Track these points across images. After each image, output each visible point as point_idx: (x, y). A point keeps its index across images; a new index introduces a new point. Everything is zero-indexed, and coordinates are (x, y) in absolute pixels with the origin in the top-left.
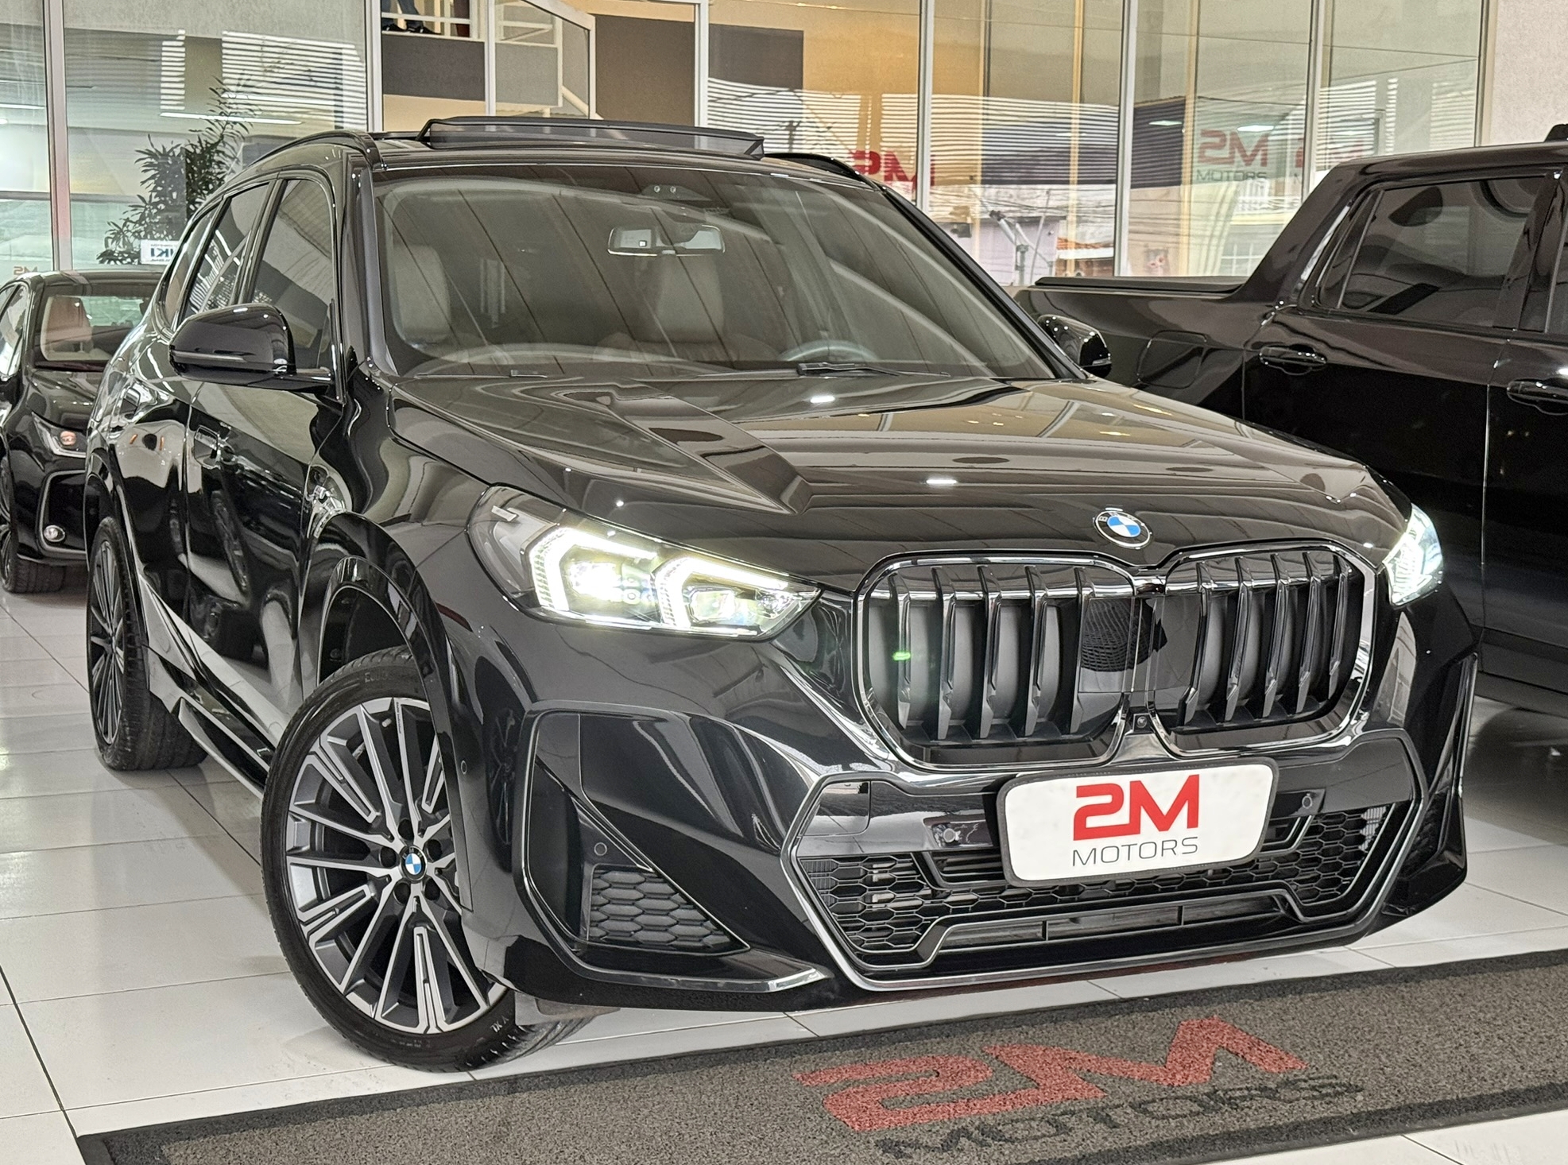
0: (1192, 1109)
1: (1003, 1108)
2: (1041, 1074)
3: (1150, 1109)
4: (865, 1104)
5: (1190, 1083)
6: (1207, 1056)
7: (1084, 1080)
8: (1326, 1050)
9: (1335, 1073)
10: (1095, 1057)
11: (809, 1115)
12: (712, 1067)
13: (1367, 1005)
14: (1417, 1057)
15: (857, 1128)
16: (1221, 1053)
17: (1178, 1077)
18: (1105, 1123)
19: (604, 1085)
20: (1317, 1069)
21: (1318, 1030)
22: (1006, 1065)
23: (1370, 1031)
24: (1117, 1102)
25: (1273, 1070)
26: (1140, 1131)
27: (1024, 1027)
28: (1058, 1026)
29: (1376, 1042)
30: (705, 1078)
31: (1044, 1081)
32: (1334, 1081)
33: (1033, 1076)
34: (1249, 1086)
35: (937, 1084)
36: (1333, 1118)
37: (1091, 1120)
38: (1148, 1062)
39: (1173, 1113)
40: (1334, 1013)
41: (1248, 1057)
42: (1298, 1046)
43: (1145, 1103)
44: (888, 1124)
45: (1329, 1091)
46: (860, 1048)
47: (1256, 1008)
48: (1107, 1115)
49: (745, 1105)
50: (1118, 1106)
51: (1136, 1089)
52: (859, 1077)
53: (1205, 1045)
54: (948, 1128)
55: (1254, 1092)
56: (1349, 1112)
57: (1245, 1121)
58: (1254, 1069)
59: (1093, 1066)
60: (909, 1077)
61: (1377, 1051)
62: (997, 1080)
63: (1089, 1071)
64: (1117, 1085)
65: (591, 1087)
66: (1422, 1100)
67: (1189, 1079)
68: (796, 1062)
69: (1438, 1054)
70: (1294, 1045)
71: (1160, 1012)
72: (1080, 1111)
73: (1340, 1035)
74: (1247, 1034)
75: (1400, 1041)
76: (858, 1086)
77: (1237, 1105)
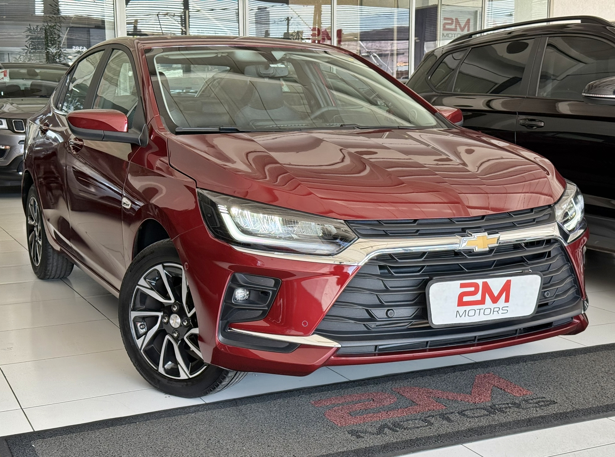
0: (484, 413)
1: (402, 414)
2: (418, 399)
3: (466, 414)
4: (342, 415)
5: (483, 402)
6: (489, 390)
7: (437, 402)
8: (539, 386)
9: (544, 396)
10: (441, 391)
11: (318, 420)
12: (275, 400)
13: (554, 366)
14: (578, 388)
15: (339, 425)
16: (495, 389)
17: (477, 399)
18: (447, 420)
19: (229, 409)
20: (536, 394)
21: (535, 378)
22: (403, 396)
23: (557, 378)
24: (452, 411)
25: (518, 395)
26: (463, 424)
27: (409, 379)
28: (424, 378)
29: (560, 382)
30: (272, 405)
31: (419, 403)
32: (544, 399)
33: (414, 401)
34: (508, 402)
35: (374, 405)
36: (545, 416)
37: (441, 419)
38: (463, 393)
39: (476, 415)
40: (541, 370)
41: (506, 390)
42: (527, 385)
43: (464, 411)
44: (353, 423)
45: (542, 404)
46: (339, 389)
47: (507, 369)
48: (448, 417)
49: (290, 416)
50: (452, 413)
51: (459, 405)
52: (339, 402)
53: (487, 385)
54: (379, 424)
55: (510, 405)
56: (552, 413)
57: (508, 418)
58: (509, 395)
59: (440, 395)
60: (361, 401)
61: (561, 386)
62: (399, 403)
63: (438, 398)
64: (451, 404)
65: (223, 410)
66: (583, 408)
67: (482, 400)
68: (312, 396)
69: (588, 386)
70: (525, 384)
71: (467, 371)
72: (436, 415)
73: (545, 380)
74: (505, 380)
75: (570, 381)
76: (339, 407)
77: (504, 411)
